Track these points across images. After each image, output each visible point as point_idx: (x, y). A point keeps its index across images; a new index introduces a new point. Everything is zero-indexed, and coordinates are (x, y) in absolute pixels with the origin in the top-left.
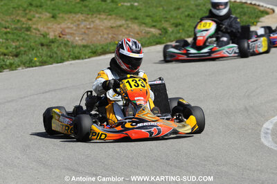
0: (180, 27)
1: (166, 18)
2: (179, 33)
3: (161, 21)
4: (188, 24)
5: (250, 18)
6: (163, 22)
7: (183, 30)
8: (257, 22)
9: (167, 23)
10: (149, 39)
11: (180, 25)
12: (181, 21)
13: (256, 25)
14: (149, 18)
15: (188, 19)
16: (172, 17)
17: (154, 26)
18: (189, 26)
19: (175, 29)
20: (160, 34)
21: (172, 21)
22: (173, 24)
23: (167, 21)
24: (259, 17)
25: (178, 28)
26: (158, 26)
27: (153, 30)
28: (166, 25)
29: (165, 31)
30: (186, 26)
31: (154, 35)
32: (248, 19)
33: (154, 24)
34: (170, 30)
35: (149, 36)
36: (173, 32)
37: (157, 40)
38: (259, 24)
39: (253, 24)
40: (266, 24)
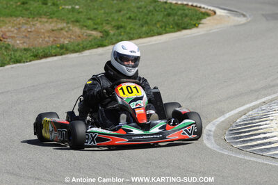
0: (122, 30)
1: (107, 20)
2: (120, 35)
3: (102, 24)
4: (130, 26)
5: (191, 20)
6: (104, 24)
7: (125, 32)
8: (199, 24)
9: (108, 26)
10: (90, 41)
11: (122, 27)
12: (123, 24)
13: (197, 27)
14: (90, 21)
15: (129, 21)
16: (113, 19)
17: (95, 29)
18: (131, 28)
19: (117, 32)
20: (102, 37)
21: (113, 23)
22: (114, 26)
23: (108, 24)
24: (201, 19)
25: (119, 31)
26: (100, 29)
27: (94, 33)
28: (107, 28)
29: (106, 34)
30: (128, 29)
31: (95, 38)
32: (189, 21)
33: (95, 27)
34: (112, 32)
35: (90, 39)
36: (114, 35)
37: (99, 43)
38: (200, 25)
39: (195, 26)
40: (207, 26)
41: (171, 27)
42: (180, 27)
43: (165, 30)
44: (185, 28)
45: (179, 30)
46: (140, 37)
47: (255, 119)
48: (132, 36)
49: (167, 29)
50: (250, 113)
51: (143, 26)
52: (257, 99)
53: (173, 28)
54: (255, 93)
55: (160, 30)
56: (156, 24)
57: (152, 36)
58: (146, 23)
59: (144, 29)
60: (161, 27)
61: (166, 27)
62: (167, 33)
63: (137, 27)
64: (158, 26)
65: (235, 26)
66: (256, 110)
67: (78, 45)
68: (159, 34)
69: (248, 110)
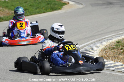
0: (27, 11)
4: (31, 9)
11: (27, 9)
13: (61, 9)
15: (30, 7)
24: (62, 6)
32: (57, 7)
35: (13, 15)
38: (62, 9)
39: (60, 9)
40: (65, 9)
41: (49, 9)
42: (53, 9)
43: (46, 11)
44: (55, 10)
45: (53, 11)
46: (35, 14)
47: (87, 50)
48: (31, 13)
49: (48, 10)
50: (85, 48)
51: (36, 9)
52: (88, 42)
53: (50, 10)
54: (87, 39)
55: (44, 11)
56: (42, 8)
57: (41, 13)
58: (38, 7)
59: (37, 10)
60: (45, 9)
61: (47, 9)
62: (47, 12)
63: (34, 9)
64: (43, 9)
65: (78, 9)
66: (88, 46)
67: (8, 17)
68: (44, 12)
69: (84, 46)
